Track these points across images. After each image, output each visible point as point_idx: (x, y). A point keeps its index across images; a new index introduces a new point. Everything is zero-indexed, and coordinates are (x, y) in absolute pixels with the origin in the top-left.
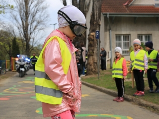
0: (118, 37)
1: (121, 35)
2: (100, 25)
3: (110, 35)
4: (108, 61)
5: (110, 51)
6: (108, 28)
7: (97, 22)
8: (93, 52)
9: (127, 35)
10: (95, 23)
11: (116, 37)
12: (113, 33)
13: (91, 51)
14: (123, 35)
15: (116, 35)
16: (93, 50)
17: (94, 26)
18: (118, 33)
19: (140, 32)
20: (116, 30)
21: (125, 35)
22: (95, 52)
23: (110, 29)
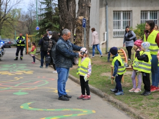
0: (117, 14)
1: (121, 11)
2: (90, 7)
3: (106, 11)
4: (103, 44)
5: (106, 32)
6: (104, 2)
7: (86, 4)
8: (81, 39)
9: (128, 11)
10: (84, 5)
11: (114, 14)
12: (111, 10)
13: (78, 38)
14: (123, 11)
15: (114, 11)
16: (81, 37)
17: (82, 8)
18: (117, 9)
19: (144, 9)
20: (114, 6)
21: (125, 11)
22: (83, 39)
23: (106, 5)
